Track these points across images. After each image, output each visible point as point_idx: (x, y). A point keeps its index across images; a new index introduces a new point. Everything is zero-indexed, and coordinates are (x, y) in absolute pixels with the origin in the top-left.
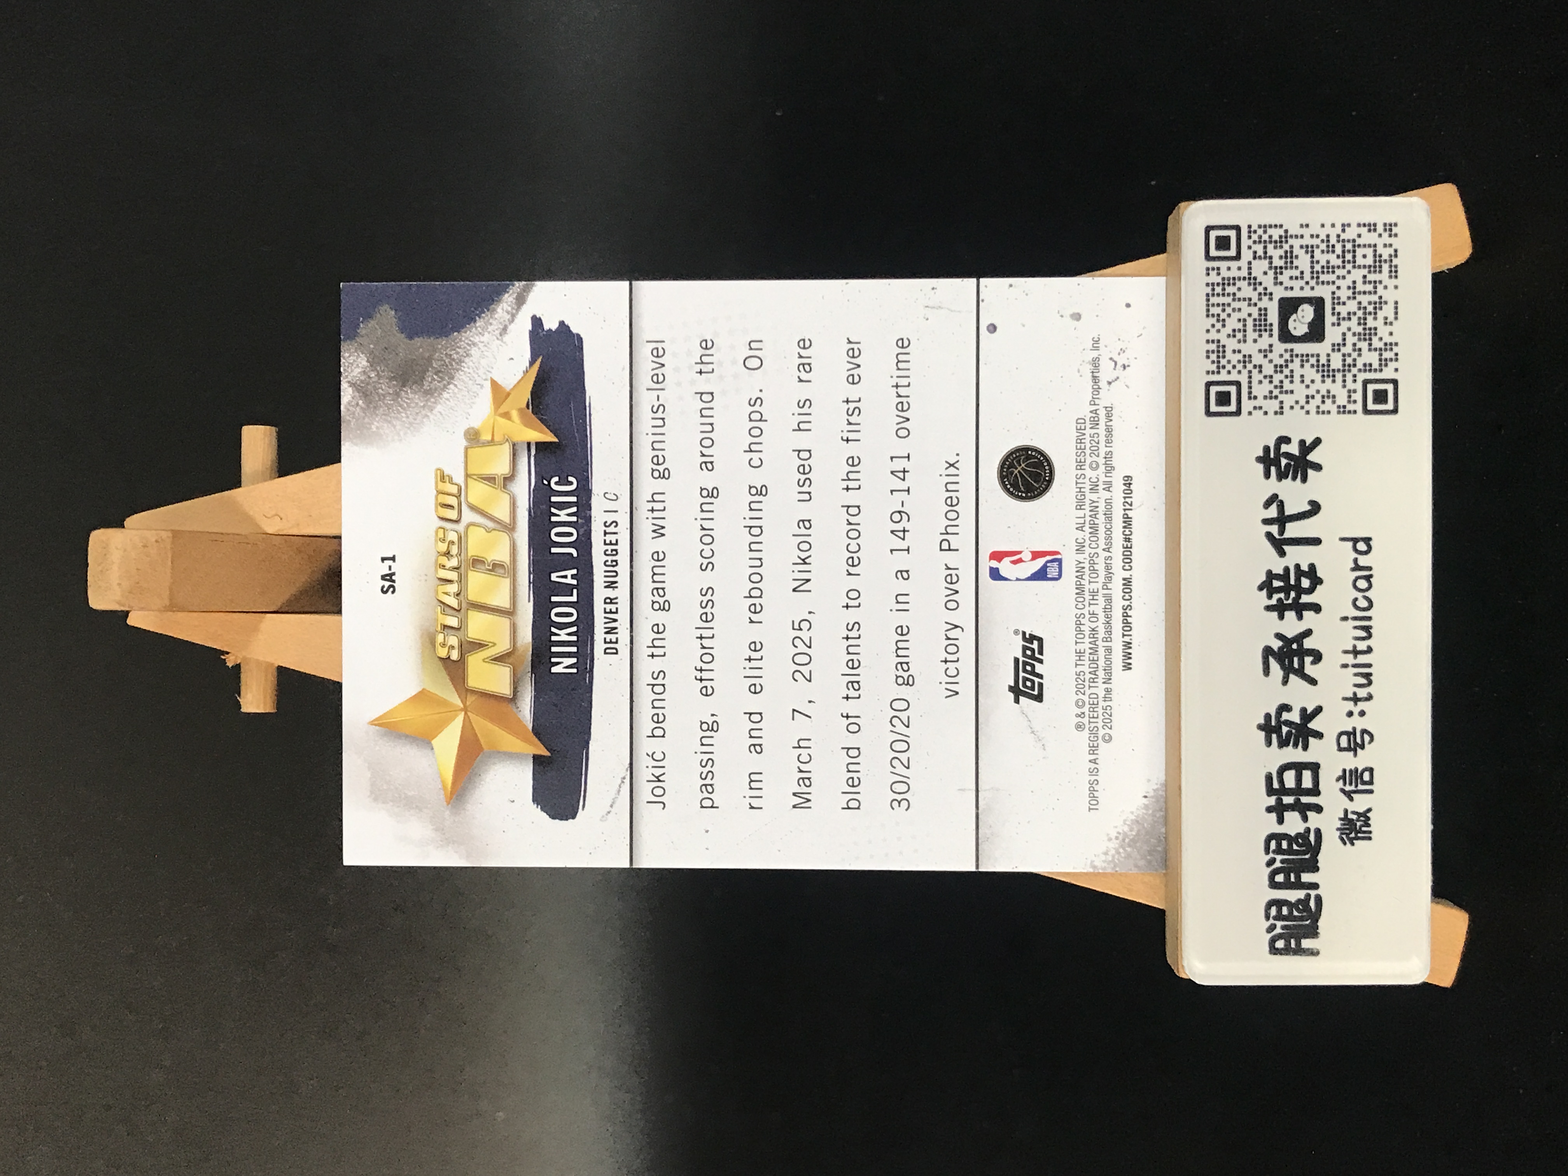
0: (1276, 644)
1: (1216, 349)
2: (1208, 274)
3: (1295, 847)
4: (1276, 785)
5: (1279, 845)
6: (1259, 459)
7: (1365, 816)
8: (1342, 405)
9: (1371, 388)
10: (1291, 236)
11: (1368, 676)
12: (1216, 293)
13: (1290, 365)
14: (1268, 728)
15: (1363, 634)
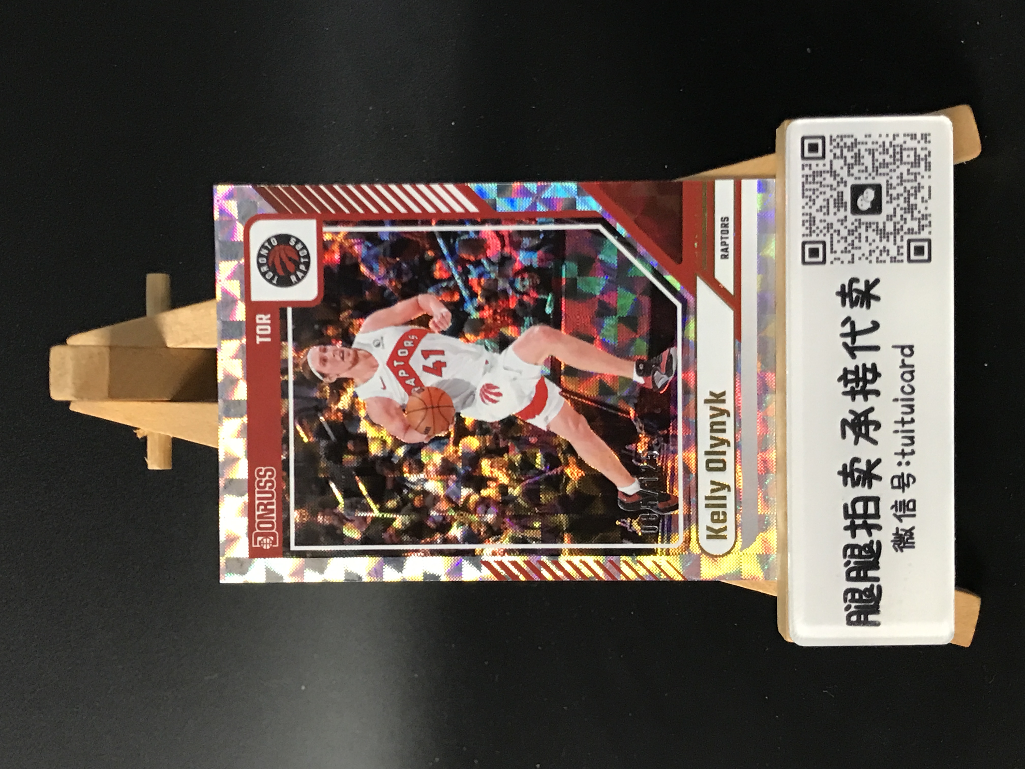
0: (850, 418)
1: (809, 220)
2: (803, 169)
3: (863, 553)
4: (850, 512)
6: (838, 293)
7: (910, 532)
8: (893, 256)
9: (913, 245)
10: (859, 143)
11: (912, 438)
12: (808, 181)
13: (859, 230)
14: (845, 474)
15: (909, 410)
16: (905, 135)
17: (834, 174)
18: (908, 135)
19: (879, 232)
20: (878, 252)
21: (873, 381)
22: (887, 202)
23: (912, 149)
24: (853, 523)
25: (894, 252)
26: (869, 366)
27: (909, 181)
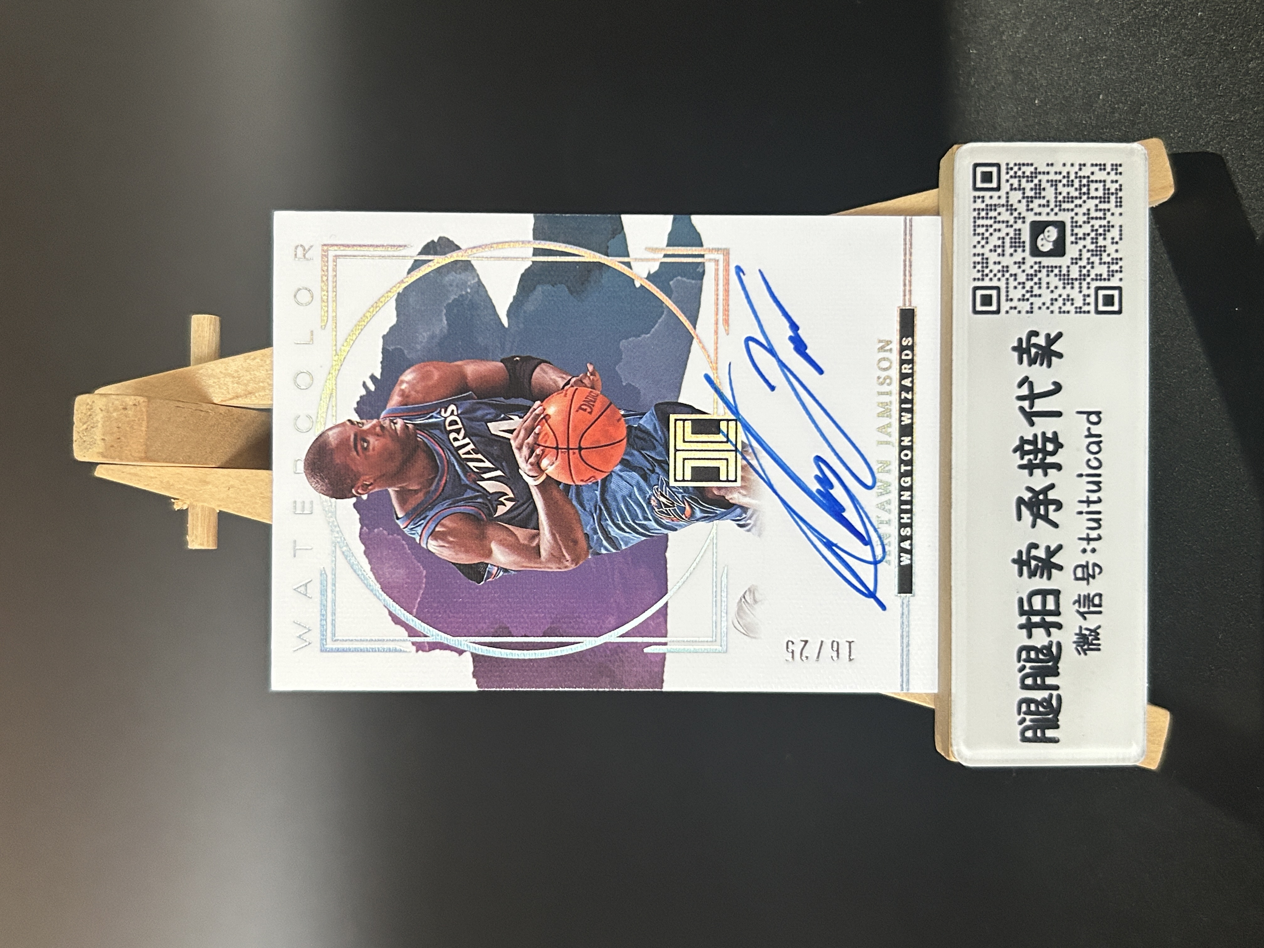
0: (1027, 496)
1: (981, 261)
2: (975, 202)
3: (1041, 656)
4: (1026, 607)
5: (1028, 653)
6: (1014, 349)
7: (1095, 632)
8: (1078, 305)
9: (1101, 293)
10: (1040, 173)
11: (1098, 521)
12: (981, 216)
13: (1039, 275)
14: (1020, 562)
15: (1095, 488)
16: (1092, 165)
17: (1011, 209)
18: (1096, 165)
19: (1062, 277)
20: (1060, 301)
21: (1053, 453)
22: (1072, 243)
23: (1100, 181)
24: (1029, 620)
25: (1079, 303)
26: (1049, 435)
27: (1096, 218)
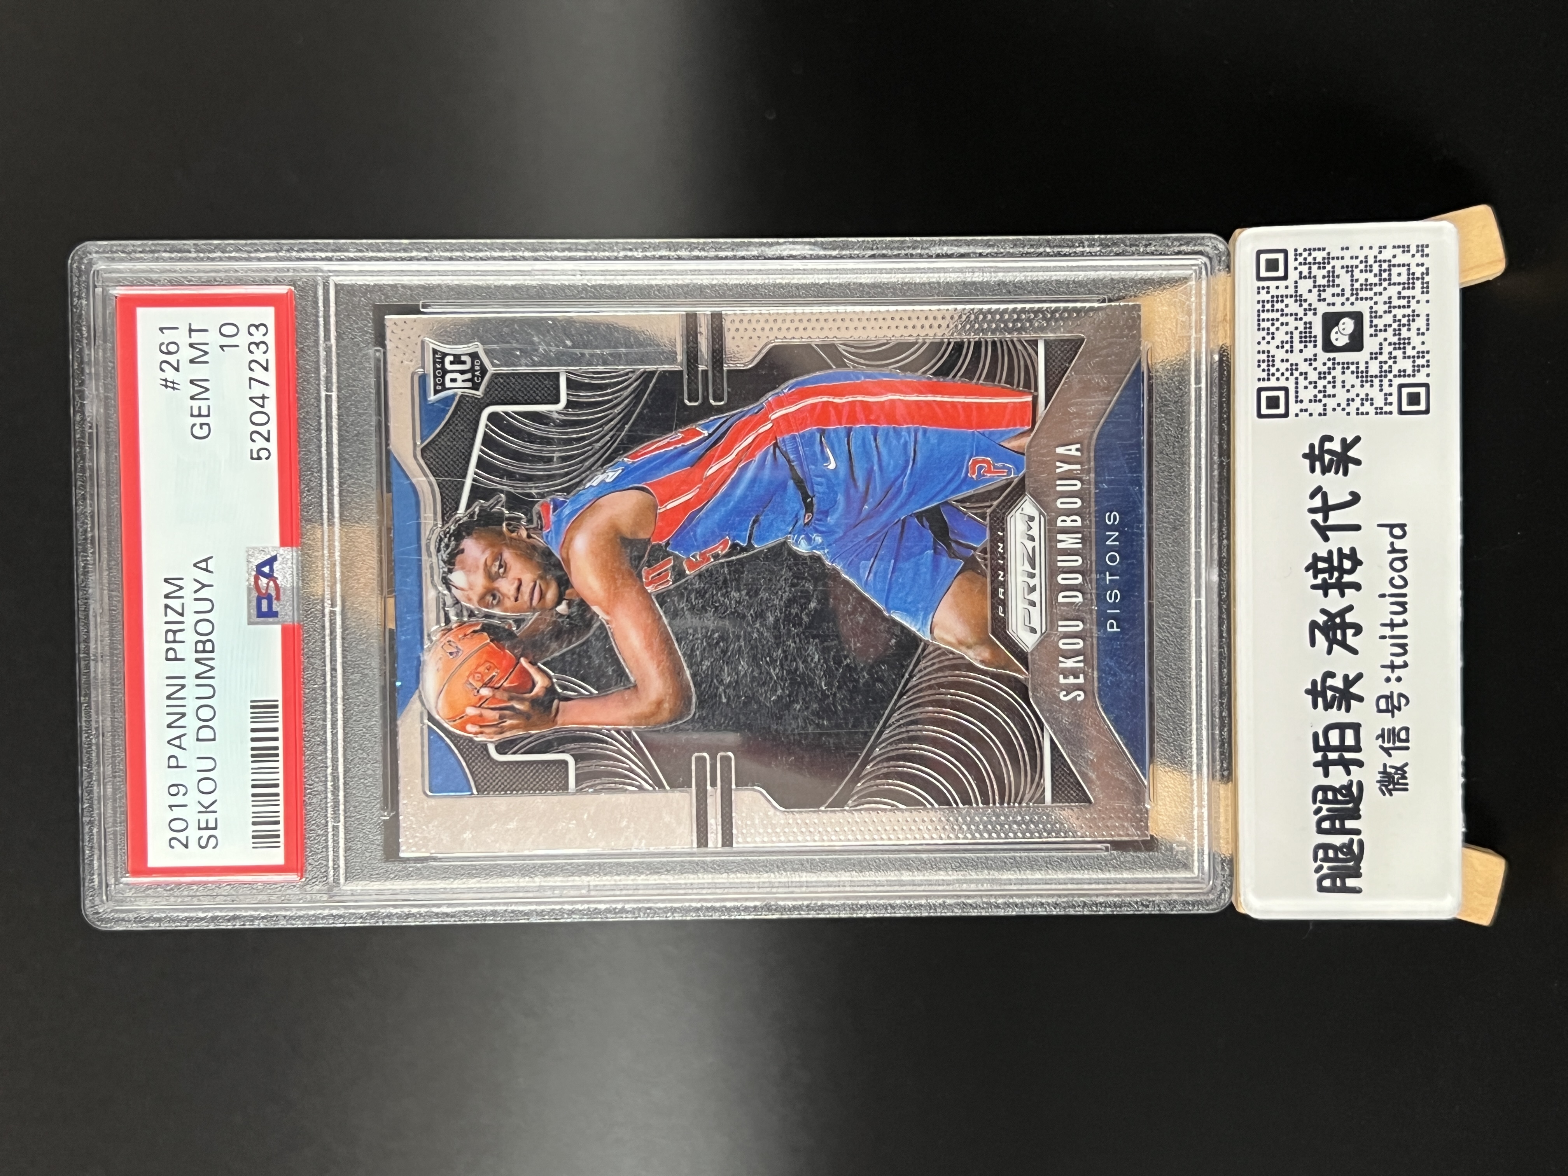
0: (1321, 619)
1: (1266, 359)
2: (1259, 293)
3: (1340, 797)
4: (1322, 743)
5: (1325, 793)
6: (1305, 456)
7: (1401, 770)
8: (1379, 406)
9: (1405, 391)
10: (1333, 258)
11: (1403, 646)
12: (1266, 309)
13: (1333, 373)
14: (1315, 692)
15: (1400, 609)
16: (1394, 247)
17: (1299, 299)
18: (1399, 247)
19: (1360, 375)
20: (1358, 401)
21: (1351, 571)
22: (1371, 335)
23: (1404, 265)
24: (1325, 757)
25: (1379, 402)
26: (1346, 551)
27: (1399, 307)
